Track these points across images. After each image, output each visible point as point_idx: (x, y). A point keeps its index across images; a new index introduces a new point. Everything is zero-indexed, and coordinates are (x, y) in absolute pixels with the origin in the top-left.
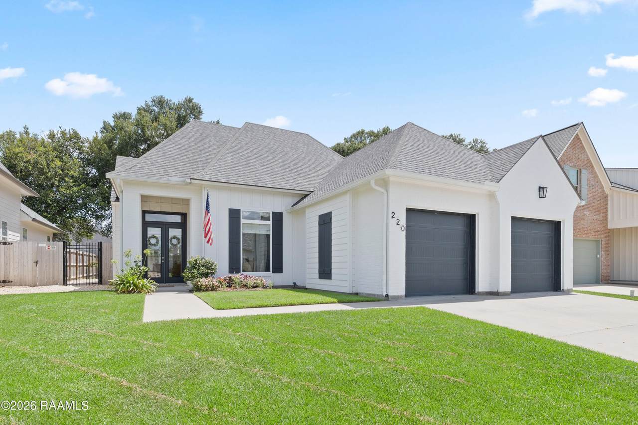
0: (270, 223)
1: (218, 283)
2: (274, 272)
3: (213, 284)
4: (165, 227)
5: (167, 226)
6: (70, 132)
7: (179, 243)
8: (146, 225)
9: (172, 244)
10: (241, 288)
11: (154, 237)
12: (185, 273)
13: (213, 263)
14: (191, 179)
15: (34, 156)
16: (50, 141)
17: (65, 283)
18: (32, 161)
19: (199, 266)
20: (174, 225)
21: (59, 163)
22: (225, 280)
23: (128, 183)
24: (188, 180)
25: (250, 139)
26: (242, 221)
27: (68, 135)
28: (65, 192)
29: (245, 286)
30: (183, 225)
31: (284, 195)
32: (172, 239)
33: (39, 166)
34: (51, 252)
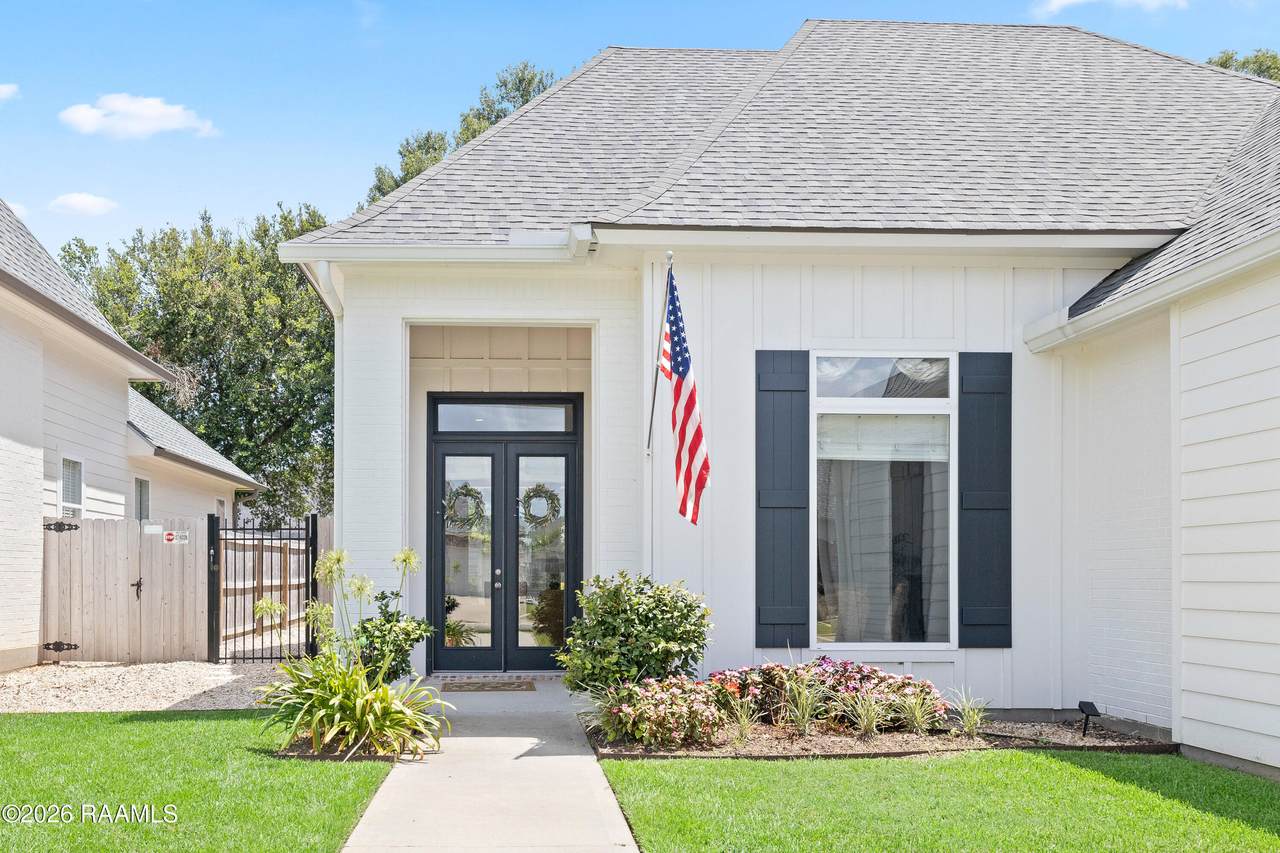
0: (949, 406)
1: (713, 709)
2: (965, 643)
3: (692, 713)
4: (505, 450)
5: (513, 449)
6: (300, 215)
7: (555, 511)
8: (441, 445)
9: (532, 518)
10: (825, 733)
11: (467, 491)
12: (567, 651)
13: (690, 608)
14: (595, 225)
15: (220, 288)
16: (258, 245)
17: (213, 657)
18: (215, 301)
19: (629, 622)
20: (539, 444)
21: (272, 301)
22: (743, 688)
23: (360, 275)
24: (584, 233)
25: (833, 68)
26: (818, 405)
27: (297, 224)
28: (285, 377)
29: (846, 722)
30: (570, 445)
31: (1020, 264)
32: (529, 497)
33: (230, 313)
34: (177, 551)
